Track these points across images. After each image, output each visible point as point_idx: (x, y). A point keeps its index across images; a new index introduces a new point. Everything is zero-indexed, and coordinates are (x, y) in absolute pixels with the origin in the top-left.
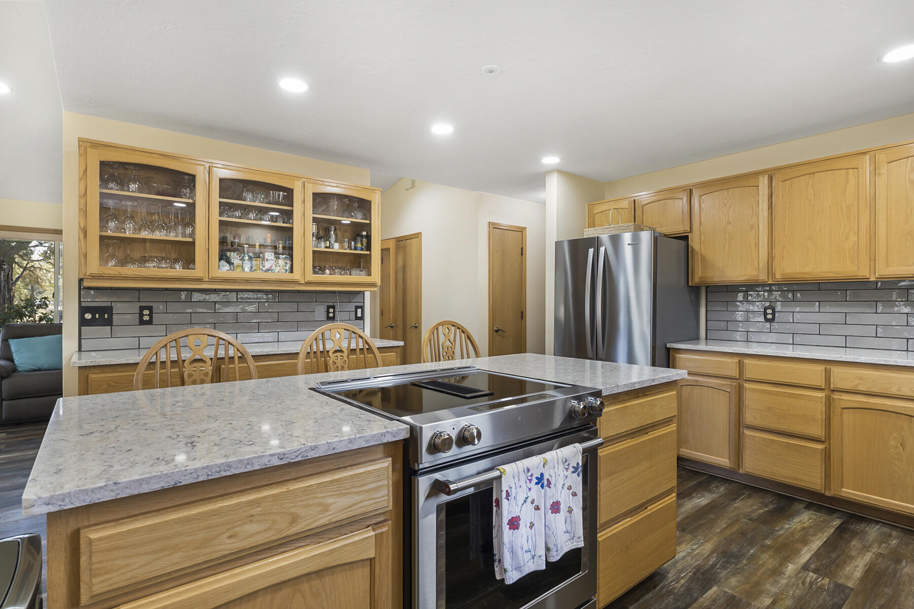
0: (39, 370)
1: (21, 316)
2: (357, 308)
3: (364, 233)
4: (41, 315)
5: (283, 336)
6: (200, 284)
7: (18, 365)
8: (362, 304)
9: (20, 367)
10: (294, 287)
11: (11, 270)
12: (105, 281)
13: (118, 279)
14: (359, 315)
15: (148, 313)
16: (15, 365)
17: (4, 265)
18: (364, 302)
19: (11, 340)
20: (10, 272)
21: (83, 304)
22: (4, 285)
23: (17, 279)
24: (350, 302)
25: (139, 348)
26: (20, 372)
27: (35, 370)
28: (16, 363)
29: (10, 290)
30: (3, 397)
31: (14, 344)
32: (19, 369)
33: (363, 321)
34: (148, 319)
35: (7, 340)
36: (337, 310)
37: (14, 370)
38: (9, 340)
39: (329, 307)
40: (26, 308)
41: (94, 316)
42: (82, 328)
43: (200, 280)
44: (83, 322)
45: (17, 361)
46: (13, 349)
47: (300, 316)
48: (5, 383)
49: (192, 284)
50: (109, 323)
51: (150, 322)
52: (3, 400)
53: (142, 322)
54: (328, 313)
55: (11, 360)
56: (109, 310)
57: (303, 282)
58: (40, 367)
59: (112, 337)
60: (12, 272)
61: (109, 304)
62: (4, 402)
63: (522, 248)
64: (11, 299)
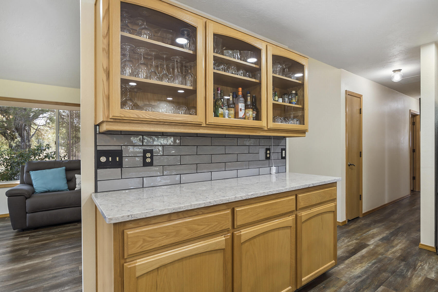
0: (49, 191)
1: (35, 155)
2: (282, 150)
3: (294, 92)
4: (46, 155)
6: (199, 129)
7: (35, 188)
9: (37, 190)
10: (259, 133)
11: (30, 130)
12: (125, 125)
13: (136, 123)
15: (150, 156)
16: (34, 188)
17: (26, 127)
18: (286, 146)
19: (31, 171)
20: (29, 131)
21: (99, 148)
22: (26, 139)
23: (33, 135)
25: (143, 187)
26: (37, 193)
27: (46, 192)
28: (34, 187)
29: (29, 141)
30: (27, 211)
31: (32, 173)
32: (37, 191)
33: (285, 160)
34: (149, 161)
35: (29, 172)
36: (272, 151)
37: (34, 192)
38: (30, 172)
39: (267, 150)
40: (38, 150)
41: (108, 159)
42: (98, 170)
43: (199, 125)
44: (99, 165)
45: (35, 186)
46: (32, 177)
47: (250, 157)
48: (28, 201)
49: (193, 129)
50: (119, 165)
51: (151, 164)
52: (27, 213)
53: (145, 164)
55: (31, 184)
56: (119, 153)
57: (266, 129)
58: (49, 189)
59: (122, 179)
60: (30, 131)
61: (119, 148)
62: (27, 214)
63: (360, 109)
64: (30, 146)
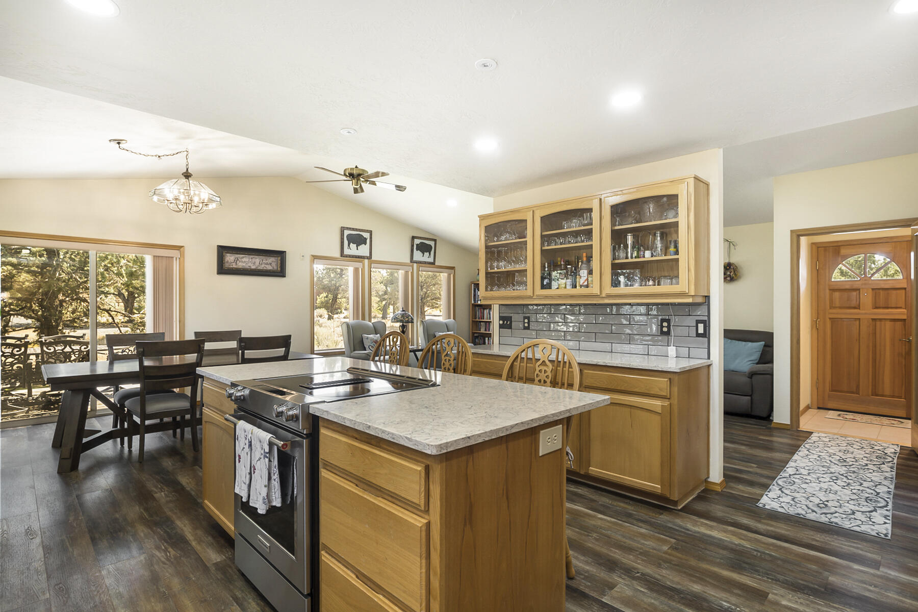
5: (617, 347)
8: (706, 318)
14: (701, 330)
24: (689, 315)
54: (662, 327)
